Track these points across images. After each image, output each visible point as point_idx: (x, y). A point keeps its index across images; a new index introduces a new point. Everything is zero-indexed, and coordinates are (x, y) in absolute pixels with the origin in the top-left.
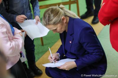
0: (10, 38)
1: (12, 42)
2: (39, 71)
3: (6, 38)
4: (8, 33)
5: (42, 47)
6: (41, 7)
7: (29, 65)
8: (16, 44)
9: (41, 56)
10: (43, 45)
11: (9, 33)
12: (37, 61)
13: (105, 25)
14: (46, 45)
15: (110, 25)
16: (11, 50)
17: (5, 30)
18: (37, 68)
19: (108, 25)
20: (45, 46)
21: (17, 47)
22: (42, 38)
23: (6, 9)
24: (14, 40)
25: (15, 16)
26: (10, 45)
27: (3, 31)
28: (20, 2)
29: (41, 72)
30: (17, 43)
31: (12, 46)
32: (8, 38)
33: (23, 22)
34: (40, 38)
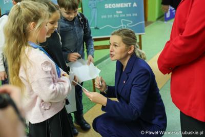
0: (55, 79)
1: (55, 85)
3: (49, 79)
4: (52, 73)
6: (97, 48)
7: (75, 117)
8: (61, 88)
9: (92, 107)
11: (54, 74)
12: (85, 112)
13: (165, 74)
15: (171, 73)
16: (53, 95)
17: (49, 69)
18: (85, 121)
21: (61, 92)
24: (60, 82)
25: (66, 53)
26: (54, 88)
27: (47, 70)
29: (88, 127)
30: (62, 86)
31: (55, 89)
32: (51, 79)
33: (75, 61)
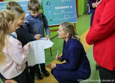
2: (47, 73)
5: (51, 57)
10: (51, 55)
13: (90, 45)
14: (53, 55)
19: (92, 45)
20: (53, 57)
22: (50, 48)
23: (29, 31)
28: (38, 26)
34: (50, 49)
